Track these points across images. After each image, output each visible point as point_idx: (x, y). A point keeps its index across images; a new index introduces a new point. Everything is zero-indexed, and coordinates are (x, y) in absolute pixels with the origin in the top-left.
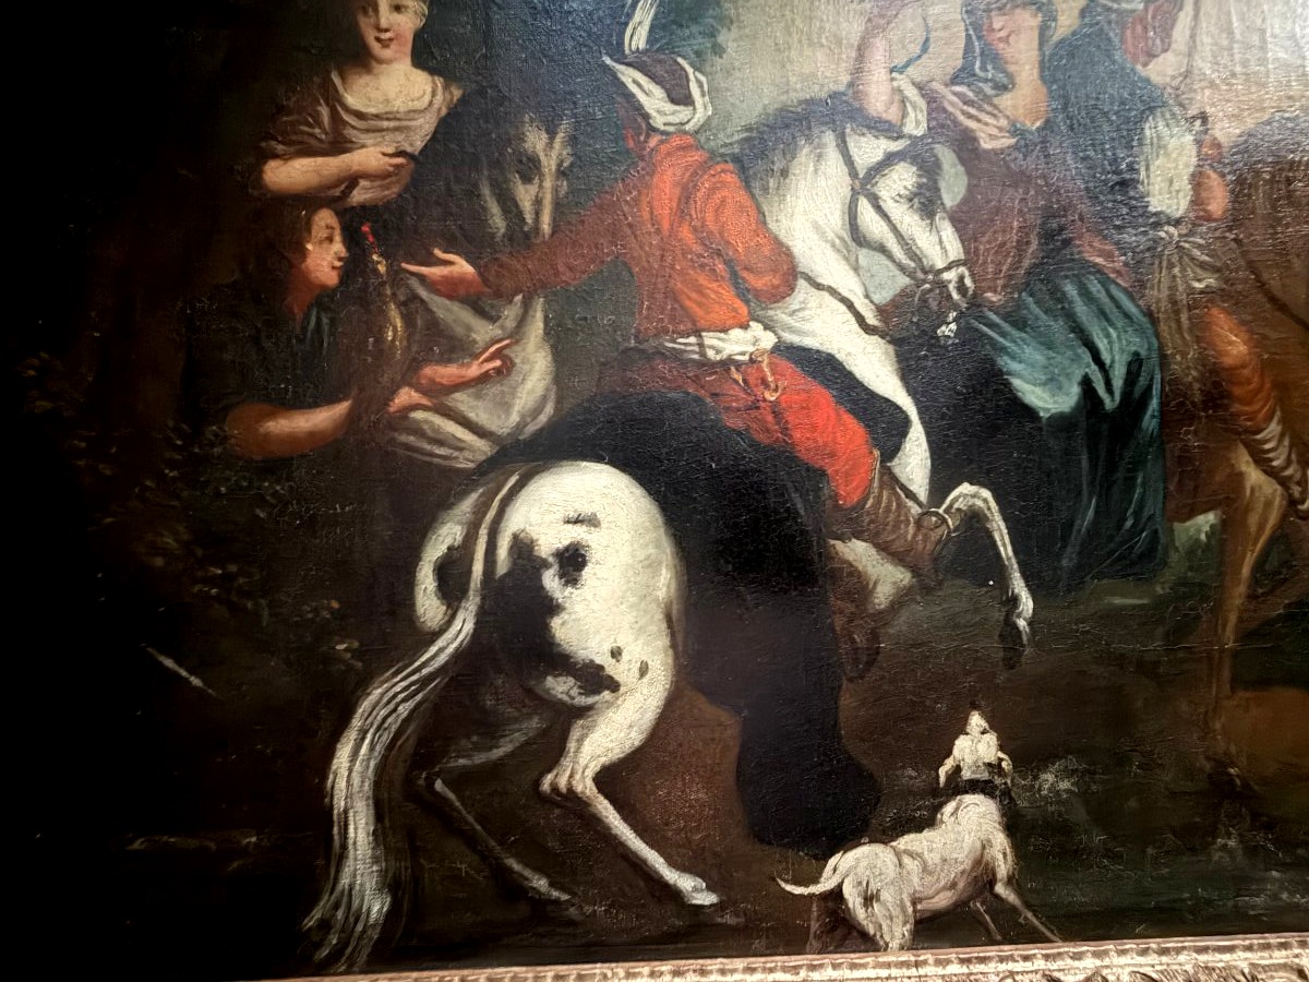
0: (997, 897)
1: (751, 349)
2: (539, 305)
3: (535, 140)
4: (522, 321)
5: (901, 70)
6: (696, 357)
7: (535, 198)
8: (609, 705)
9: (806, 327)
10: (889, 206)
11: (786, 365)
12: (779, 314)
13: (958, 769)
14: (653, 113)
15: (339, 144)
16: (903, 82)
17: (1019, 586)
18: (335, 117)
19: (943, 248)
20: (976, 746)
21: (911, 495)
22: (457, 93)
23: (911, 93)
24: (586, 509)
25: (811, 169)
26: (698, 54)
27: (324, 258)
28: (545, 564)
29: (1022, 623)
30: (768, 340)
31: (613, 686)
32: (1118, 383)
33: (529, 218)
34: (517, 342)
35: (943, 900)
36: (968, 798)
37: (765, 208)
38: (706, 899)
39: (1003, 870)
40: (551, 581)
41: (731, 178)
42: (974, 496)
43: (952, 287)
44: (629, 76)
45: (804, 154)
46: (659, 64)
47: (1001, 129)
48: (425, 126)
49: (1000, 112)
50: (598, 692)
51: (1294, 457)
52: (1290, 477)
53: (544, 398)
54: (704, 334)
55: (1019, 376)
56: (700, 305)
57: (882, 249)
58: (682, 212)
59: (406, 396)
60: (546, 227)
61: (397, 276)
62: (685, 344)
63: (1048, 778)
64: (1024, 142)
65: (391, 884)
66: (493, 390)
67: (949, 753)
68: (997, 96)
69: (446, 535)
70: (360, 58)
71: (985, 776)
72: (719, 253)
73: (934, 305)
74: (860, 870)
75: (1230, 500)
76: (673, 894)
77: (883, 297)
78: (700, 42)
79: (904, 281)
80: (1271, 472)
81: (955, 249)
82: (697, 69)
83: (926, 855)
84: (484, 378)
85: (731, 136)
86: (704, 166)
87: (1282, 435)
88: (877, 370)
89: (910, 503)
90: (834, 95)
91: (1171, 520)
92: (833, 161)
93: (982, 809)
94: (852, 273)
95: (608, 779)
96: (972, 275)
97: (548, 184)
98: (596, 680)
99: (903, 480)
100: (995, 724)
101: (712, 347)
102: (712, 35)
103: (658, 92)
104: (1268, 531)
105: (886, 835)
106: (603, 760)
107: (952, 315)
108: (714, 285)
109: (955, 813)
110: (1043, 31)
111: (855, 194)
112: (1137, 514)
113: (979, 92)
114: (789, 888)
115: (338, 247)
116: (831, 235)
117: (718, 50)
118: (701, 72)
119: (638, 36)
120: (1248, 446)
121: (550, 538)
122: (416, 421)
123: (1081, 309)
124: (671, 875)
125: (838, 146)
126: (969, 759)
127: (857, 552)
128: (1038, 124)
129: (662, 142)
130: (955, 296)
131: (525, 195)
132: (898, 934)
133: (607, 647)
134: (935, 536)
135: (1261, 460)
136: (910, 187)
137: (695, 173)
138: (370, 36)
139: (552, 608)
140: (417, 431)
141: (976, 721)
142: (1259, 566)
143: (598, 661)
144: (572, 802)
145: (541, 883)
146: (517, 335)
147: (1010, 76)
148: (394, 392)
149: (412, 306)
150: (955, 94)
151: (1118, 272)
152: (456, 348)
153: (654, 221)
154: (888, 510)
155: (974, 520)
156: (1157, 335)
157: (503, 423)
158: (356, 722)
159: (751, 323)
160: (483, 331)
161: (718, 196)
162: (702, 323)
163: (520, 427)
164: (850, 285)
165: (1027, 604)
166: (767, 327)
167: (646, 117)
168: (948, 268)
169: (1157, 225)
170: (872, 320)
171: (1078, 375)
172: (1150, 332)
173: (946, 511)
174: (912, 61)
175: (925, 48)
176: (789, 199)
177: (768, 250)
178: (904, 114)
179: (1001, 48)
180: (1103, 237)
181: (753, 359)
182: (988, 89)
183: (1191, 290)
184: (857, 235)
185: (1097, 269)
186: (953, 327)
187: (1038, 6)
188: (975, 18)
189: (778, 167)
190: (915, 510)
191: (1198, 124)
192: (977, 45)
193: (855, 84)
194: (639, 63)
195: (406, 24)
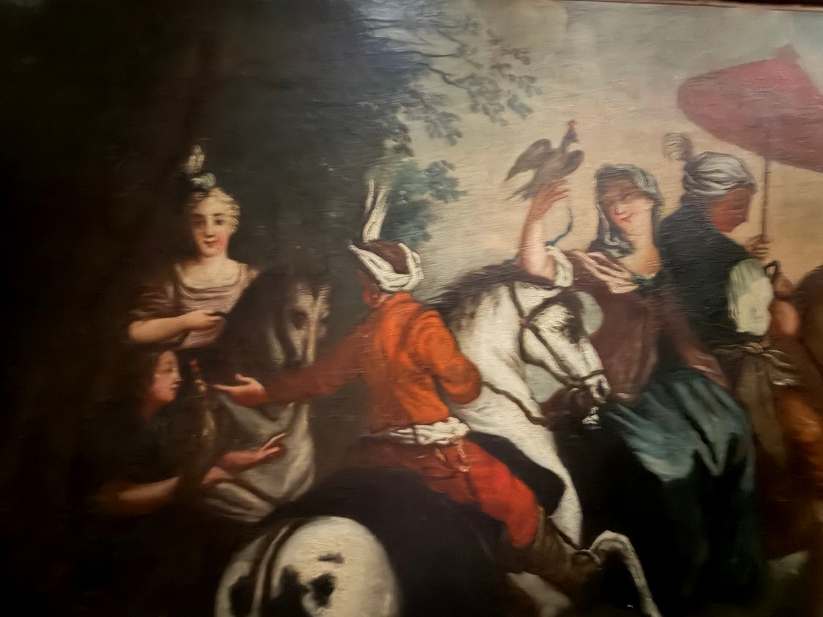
1: (450, 436)
2: (304, 409)
3: (305, 301)
5: (552, 243)
6: (411, 442)
7: (304, 339)
9: (489, 419)
10: (546, 335)
11: (475, 447)
12: (470, 412)
14: (383, 280)
15: (178, 309)
16: (555, 252)
17: (651, 607)
19: (587, 363)
21: (568, 540)
22: (254, 273)
23: (562, 259)
24: (334, 550)
25: (491, 312)
26: (414, 240)
27: (166, 383)
30: (462, 430)
32: (721, 455)
33: (299, 352)
34: (289, 435)
37: (459, 339)
40: (308, 602)
41: (436, 321)
42: (615, 540)
43: (593, 390)
44: (367, 257)
45: (487, 303)
46: (388, 247)
47: (626, 280)
48: (234, 295)
49: (625, 268)
53: (307, 474)
54: (417, 426)
55: (646, 452)
56: (415, 407)
57: (541, 364)
58: (403, 340)
59: (215, 473)
61: (212, 393)
62: (405, 434)
64: (643, 289)
66: (273, 467)
68: (621, 257)
69: (239, 569)
70: (193, 254)
72: (427, 371)
73: (580, 401)
77: (544, 397)
78: (415, 233)
79: (558, 386)
81: (595, 362)
82: (413, 250)
84: (267, 460)
85: (433, 294)
86: (418, 313)
88: (539, 449)
89: (566, 546)
90: (507, 262)
92: (507, 307)
94: (521, 382)
96: (610, 381)
97: (312, 328)
99: (561, 528)
101: (422, 435)
102: (422, 227)
103: (387, 266)
107: (594, 409)
108: (425, 393)
110: (654, 212)
111: (523, 327)
113: (608, 255)
115: (175, 375)
116: (505, 356)
117: (427, 237)
118: (415, 251)
119: (373, 231)
121: (310, 571)
122: (223, 490)
125: (510, 295)
127: (528, 582)
128: (653, 275)
129: (388, 299)
130: (596, 395)
131: (297, 337)
134: (586, 570)
136: (562, 322)
137: (411, 319)
138: (201, 240)
140: (222, 497)
146: (289, 430)
147: (631, 244)
148: (206, 470)
149: (221, 413)
150: (594, 258)
151: (717, 376)
152: (247, 439)
153: (383, 350)
154: (552, 548)
156: (749, 420)
157: (279, 490)
159: (451, 419)
160: (266, 428)
161: (428, 332)
162: (416, 419)
163: (290, 493)
164: (520, 390)
166: (462, 421)
167: (378, 282)
168: (589, 377)
169: (744, 343)
170: (536, 413)
171: (690, 448)
172: (744, 418)
173: (595, 551)
174: (561, 237)
175: (570, 228)
176: (476, 332)
177: (461, 368)
178: (556, 274)
179: (624, 225)
180: (705, 351)
181: (451, 445)
182: (615, 253)
183: (773, 387)
184: (524, 356)
185: (701, 374)
186: (595, 417)
187: (649, 196)
188: (605, 206)
189: (468, 311)
190: (570, 550)
191: (771, 270)
192: (607, 224)
193: (521, 255)
194: (374, 247)
195: (224, 232)
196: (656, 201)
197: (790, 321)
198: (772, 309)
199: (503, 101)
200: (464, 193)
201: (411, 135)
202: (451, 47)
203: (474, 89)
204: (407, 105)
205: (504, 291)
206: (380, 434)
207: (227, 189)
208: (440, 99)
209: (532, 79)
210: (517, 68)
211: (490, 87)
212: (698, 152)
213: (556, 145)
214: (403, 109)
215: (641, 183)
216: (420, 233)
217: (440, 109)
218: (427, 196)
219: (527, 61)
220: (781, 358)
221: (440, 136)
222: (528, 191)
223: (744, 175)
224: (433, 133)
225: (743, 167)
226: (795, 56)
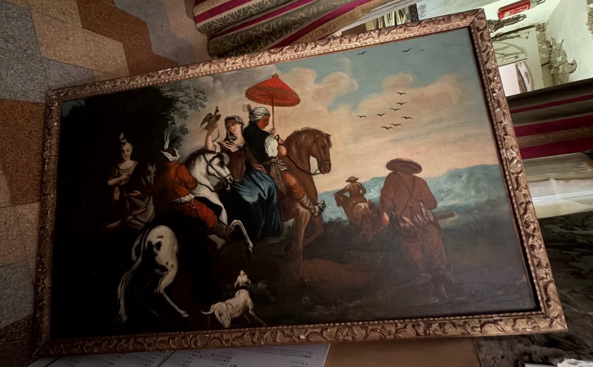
0: (250, 314)
1: (190, 199)
2: (151, 197)
3: (150, 168)
4: (149, 200)
5: (214, 141)
6: (180, 202)
7: (150, 178)
8: (167, 274)
9: (200, 193)
10: (215, 167)
11: (196, 201)
12: (195, 191)
13: (238, 284)
15: (119, 175)
16: (215, 143)
17: (249, 241)
18: (118, 171)
19: (226, 173)
20: (242, 278)
21: (224, 224)
22: (137, 163)
23: (217, 145)
24: (161, 235)
27: (117, 196)
28: (154, 246)
29: (250, 249)
30: (193, 197)
31: (167, 270)
32: (266, 193)
33: (149, 182)
34: (148, 205)
35: (237, 315)
36: (242, 291)
37: (191, 171)
38: (186, 316)
39: (250, 307)
40: (155, 250)
41: (184, 168)
42: (237, 222)
44: (166, 154)
45: (198, 160)
46: (171, 150)
47: (235, 147)
48: (132, 169)
49: (235, 144)
50: (164, 271)
51: (311, 203)
52: (311, 208)
53: (153, 215)
54: (181, 197)
55: (245, 196)
56: (180, 192)
57: (214, 175)
58: (176, 175)
59: (130, 217)
60: (152, 182)
61: (128, 196)
62: (178, 200)
63: (260, 285)
64: (240, 149)
65: (127, 314)
66: (144, 214)
67: (236, 280)
69: (137, 242)
70: (122, 161)
71: (245, 285)
72: (183, 182)
73: (225, 184)
74: (219, 307)
75: (297, 215)
76: (180, 314)
77: (215, 184)
79: (218, 180)
80: (306, 208)
81: (228, 172)
82: (177, 149)
83: (233, 305)
84: (143, 212)
85: (184, 159)
86: (180, 166)
87: (308, 199)
88: (214, 199)
90: (202, 148)
91: (283, 222)
92: (203, 161)
93: (245, 293)
94: (208, 181)
95: (167, 289)
96: (232, 177)
97: (152, 174)
98: (164, 269)
99: (222, 220)
100: (246, 273)
101: (182, 200)
102: (179, 143)
103: (170, 155)
104: (307, 222)
105: (223, 300)
106: (165, 286)
107: (229, 185)
108: (182, 188)
109: (238, 294)
110: (242, 127)
111: (208, 165)
112: (274, 222)
113: (230, 141)
114: (203, 313)
115: (119, 193)
117: (181, 145)
119: (166, 146)
120: (299, 203)
121: (155, 241)
123: (257, 180)
124: (179, 311)
125: (204, 157)
126: (241, 281)
127: (214, 237)
128: (243, 145)
129: (171, 164)
130: (229, 181)
131: (148, 178)
132: (227, 323)
133: (165, 262)
134: (229, 232)
135: (303, 205)
136: (218, 162)
137: (178, 168)
138: (124, 156)
139: (156, 255)
140: (131, 223)
141: (242, 272)
142: (306, 230)
143: (164, 265)
144: (160, 295)
145: (154, 313)
146: (148, 204)
147: (236, 137)
148: (128, 217)
149: (130, 201)
150: (226, 143)
151: (263, 170)
152: (137, 207)
153: (171, 178)
154: (219, 227)
155: (237, 227)
156: (274, 181)
157: (145, 220)
158: (122, 281)
159: (189, 194)
160: (142, 204)
161: (182, 171)
162: (180, 195)
163: (149, 220)
164: (208, 183)
165: (251, 244)
166: (193, 194)
167: (169, 160)
168: (227, 176)
169: (271, 160)
170: (213, 189)
171: (257, 193)
172: (273, 182)
173: (232, 226)
174: (216, 139)
175: (218, 136)
176: (195, 169)
177: (191, 179)
178: (216, 149)
179: (234, 133)
180: (260, 164)
181: (190, 201)
182: (232, 140)
183: (280, 171)
184: (208, 173)
185: (259, 171)
186: (229, 188)
187: (240, 123)
188: (228, 128)
189: (193, 164)
190: (225, 227)
191: (277, 137)
192: (229, 133)
193: (206, 145)
194: (167, 151)
195: (129, 153)
196: (242, 124)
197: (284, 151)
198: (278, 148)
199: (198, 105)
200: (190, 132)
201: (175, 119)
202: (183, 94)
203: (190, 103)
204: (173, 111)
205: (202, 157)
206: (172, 201)
207: (129, 143)
208: (182, 108)
209: (206, 98)
210: (202, 96)
211: (194, 102)
212: (253, 108)
213: (213, 114)
214: (172, 112)
215: (237, 120)
216: (179, 144)
217: (182, 111)
218: (180, 134)
219: (204, 93)
220: (281, 162)
221: (182, 118)
222: (207, 128)
223: (267, 112)
224: (181, 117)
225: (266, 110)
226: (278, 76)
